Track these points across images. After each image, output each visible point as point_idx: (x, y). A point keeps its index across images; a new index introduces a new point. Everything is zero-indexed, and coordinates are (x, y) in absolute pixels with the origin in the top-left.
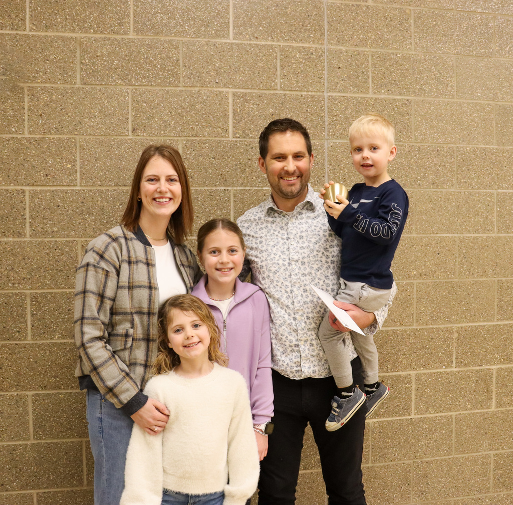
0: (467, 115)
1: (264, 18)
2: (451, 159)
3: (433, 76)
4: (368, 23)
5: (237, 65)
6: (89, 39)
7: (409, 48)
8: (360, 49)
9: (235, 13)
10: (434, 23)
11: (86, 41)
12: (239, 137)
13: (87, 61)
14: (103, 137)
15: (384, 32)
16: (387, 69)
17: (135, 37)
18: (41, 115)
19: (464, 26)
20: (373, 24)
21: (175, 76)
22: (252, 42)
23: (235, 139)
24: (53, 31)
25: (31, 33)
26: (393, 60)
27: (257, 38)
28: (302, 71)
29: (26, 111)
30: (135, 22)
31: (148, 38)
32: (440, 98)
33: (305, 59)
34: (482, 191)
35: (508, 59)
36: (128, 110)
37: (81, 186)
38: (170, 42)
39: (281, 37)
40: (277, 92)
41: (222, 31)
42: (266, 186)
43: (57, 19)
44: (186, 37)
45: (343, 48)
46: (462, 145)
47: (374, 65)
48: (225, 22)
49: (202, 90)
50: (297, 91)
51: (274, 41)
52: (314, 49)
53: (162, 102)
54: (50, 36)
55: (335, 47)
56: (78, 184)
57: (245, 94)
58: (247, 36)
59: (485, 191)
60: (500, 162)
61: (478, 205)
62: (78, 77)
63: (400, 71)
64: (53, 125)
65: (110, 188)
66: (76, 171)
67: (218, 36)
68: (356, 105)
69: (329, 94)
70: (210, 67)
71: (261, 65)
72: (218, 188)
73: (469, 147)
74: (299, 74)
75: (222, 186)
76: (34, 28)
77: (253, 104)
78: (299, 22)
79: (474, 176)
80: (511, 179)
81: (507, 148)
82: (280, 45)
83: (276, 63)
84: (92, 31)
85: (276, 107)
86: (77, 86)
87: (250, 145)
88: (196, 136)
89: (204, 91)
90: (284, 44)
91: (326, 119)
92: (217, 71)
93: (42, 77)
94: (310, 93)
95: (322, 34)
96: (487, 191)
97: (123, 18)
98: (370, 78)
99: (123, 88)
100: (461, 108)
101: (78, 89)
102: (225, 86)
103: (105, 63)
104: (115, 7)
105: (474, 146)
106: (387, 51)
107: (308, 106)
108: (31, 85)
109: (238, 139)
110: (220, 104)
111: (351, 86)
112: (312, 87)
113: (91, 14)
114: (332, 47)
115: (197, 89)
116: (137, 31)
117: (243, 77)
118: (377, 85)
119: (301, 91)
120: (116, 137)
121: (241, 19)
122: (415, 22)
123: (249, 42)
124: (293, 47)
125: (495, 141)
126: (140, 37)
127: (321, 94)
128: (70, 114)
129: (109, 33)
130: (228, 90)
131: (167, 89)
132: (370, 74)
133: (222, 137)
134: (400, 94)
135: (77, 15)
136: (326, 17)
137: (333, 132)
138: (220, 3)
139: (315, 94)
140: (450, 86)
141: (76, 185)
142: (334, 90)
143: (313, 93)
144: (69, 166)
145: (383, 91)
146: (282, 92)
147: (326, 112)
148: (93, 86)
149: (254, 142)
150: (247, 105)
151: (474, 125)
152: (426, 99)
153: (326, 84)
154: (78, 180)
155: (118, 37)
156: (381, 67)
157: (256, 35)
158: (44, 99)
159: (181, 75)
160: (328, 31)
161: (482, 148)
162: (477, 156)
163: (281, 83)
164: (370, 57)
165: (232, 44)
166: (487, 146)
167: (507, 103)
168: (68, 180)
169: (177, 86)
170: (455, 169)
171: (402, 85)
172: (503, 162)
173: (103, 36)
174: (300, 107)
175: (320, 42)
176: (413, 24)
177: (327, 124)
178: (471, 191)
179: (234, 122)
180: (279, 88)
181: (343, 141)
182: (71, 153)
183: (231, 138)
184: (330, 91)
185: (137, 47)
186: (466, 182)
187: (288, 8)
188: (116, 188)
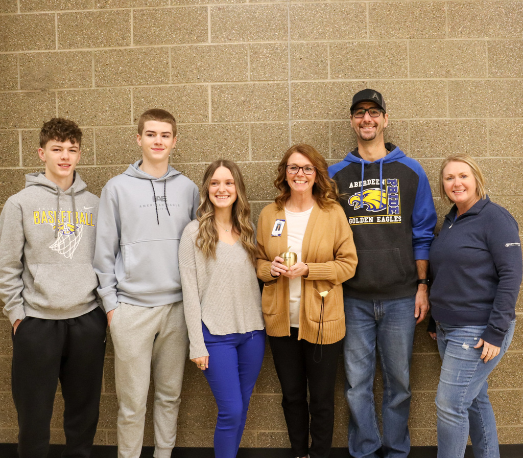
0: (420, 92)
1: (236, 23)
2: (405, 131)
3: (387, 60)
4: (326, 18)
5: (214, 63)
6: (101, 52)
7: (364, 37)
8: (320, 42)
9: (212, 21)
10: (388, 13)
11: (98, 53)
12: (217, 122)
13: (99, 69)
14: (112, 127)
15: (342, 25)
16: (344, 56)
17: (135, 47)
18: (67, 112)
19: (417, 13)
20: (331, 19)
21: (166, 75)
22: (226, 44)
23: (213, 123)
24: (75, 48)
25: (59, 51)
26: (349, 49)
27: (230, 39)
28: (268, 64)
29: (57, 110)
30: (135, 35)
31: (145, 47)
32: (393, 78)
33: (271, 54)
34: (435, 158)
35: (461, 39)
36: (130, 105)
37: (97, 164)
38: (162, 48)
39: (250, 37)
40: (248, 83)
41: (202, 37)
42: (239, 161)
43: (77, 38)
44: (173, 43)
45: (304, 42)
46: (415, 119)
47: (332, 54)
48: (204, 29)
49: (186, 86)
50: (265, 80)
51: (244, 41)
52: (278, 45)
53: (156, 96)
54: (73, 52)
55: (297, 42)
56: (95, 163)
57: (222, 86)
58: (223, 39)
59: (438, 158)
60: (453, 132)
61: (432, 171)
62: (94, 81)
63: (356, 57)
64: (76, 119)
65: (118, 166)
66: (93, 154)
67: (199, 41)
68: (316, 89)
69: (292, 82)
70: (192, 67)
71: (234, 61)
72: (200, 163)
73: (423, 120)
74: (266, 67)
75: (203, 161)
76: (61, 46)
77: (228, 94)
78: (266, 23)
79: (427, 145)
80: (464, 147)
81: (460, 119)
82: (250, 44)
83: (247, 59)
84: (103, 45)
85: (247, 95)
86: (93, 88)
87: (225, 127)
88: (183, 122)
89: (188, 86)
90: (253, 43)
91: (290, 102)
92: (198, 69)
93: (68, 84)
94: (276, 82)
95: (286, 32)
96: (440, 158)
97: (125, 34)
98: (329, 65)
99: (126, 87)
100: (414, 87)
101: (94, 91)
102: (205, 81)
103: (113, 69)
104: (120, 25)
105: (427, 119)
106: (344, 41)
107: (274, 92)
108: (60, 90)
109: (216, 123)
110: (201, 96)
111: (311, 73)
112: (277, 76)
113: (101, 32)
114: (294, 42)
115: (183, 85)
116: (137, 42)
117: (219, 72)
118: (335, 71)
119: (268, 80)
120: (122, 126)
121: (217, 25)
122: (370, 13)
123: (224, 44)
124: (261, 45)
125: (448, 113)
126: (139, 47)
127: (285, 82)
128: (88, 110)
129: (115, 46)
130: (207, 84)
131: (159, 86)
132: (329, 63)
133: (203, 122)
134: (356, 77)
135: (92, 34)
136: (289, 17)
137: (296, 113)
138: (200, 14)
139: (280, 82)
140: (403, 68)
141: (93, 164)
142: (296, 78)
143: (278, 82)
144: (88, 150)
145: (340, 76)
146: (252, 83)
147: (290, 97)
148: (104, 88)
149: (229, 125)
150: (222, 95)
151: (427, 100)
152: (380, 80)
153: (289, 74)
154: (95, 160)
155: (121, 48)
156: (338, 55)
157: (230, 38)
158: (69, 100)
159: (170, 75)
160: (291, 28)
161: (434, 120)
162: (430, 127)
163: (251, 75)
164: (328, 48)
165: (210, 46)
166: (440, 119)
167: (460, 79)
168: (87, 160)
169: (167, 83)
170: (409, 141)
171: (358, 69)
172: (457, 132)
173: (111, 48)
174: (267, 94)
175: (284, 39)
176: (367, 16)
177: (290, 106)
178: (425, 159)
179: (212, 110)
180: (249, 79)
181: (304, 120)
182: (89, 140)
183: (210, 123)
184: (293, 79)
185: (136, 54)
186: (419, 151)
187: (256, 13)
188: (122, 165)
